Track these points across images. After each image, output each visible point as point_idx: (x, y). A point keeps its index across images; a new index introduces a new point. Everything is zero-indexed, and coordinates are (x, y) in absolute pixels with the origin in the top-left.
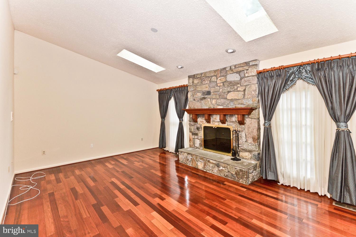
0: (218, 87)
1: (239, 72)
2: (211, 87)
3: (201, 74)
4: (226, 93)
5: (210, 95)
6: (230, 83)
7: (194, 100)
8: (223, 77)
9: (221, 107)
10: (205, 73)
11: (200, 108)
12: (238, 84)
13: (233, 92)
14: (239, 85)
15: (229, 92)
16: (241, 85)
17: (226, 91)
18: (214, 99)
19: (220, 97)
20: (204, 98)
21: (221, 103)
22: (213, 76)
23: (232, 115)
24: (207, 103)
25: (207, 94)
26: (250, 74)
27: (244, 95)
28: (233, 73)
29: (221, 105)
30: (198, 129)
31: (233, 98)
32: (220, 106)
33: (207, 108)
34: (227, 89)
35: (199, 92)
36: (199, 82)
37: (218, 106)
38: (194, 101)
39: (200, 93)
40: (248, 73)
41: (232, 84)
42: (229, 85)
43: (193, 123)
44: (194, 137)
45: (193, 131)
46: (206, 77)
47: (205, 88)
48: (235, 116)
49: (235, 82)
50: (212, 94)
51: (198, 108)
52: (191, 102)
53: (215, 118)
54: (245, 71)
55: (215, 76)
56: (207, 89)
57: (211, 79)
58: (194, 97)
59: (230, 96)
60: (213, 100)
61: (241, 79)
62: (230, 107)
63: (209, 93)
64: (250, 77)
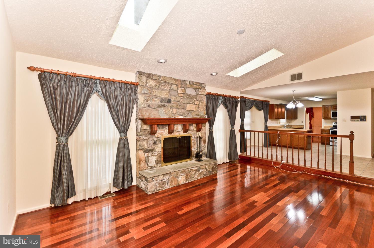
0: (179, 98)
1: (195, 89)
2: (172, 95)
3: (159, 76)
4: (186, 105)
5: (170, 103)
6: (189, 96)
7: (149, 106)
8: (184, 89)
9: (182, 117)
10: (165, 77)
11: (157, 117)
12: (195, 98)
13: (191, 104)
14: (195, 100)
15: (188, 103)
16: (197, 99)
17: (186, 102)
18: (175, 108)
19: (181, 107)
20: (164, 106)
21: (182, 113)
22: (174, 84)
23: (190, 125)
24: (167, 112)
25: (168, 102)
26: (202, 93)
27: (198, 108)
28: (191, 88)
29: (182, 114)
30: (155, 143)
31: (191, 109)
32: (180, 116)
33: (168, 117)
34: (186, 101)
35: (157, 97)
36: (157, 85)
37: (179, 116)
38: (148, 108)
39: (158, 99)
40: (201, 92)
41: (190, 97)
42: (188, 97)
43: (147, 137)
44: (148, 155)
45: (146, 147)
46: (166, 82)
47: (164, 95)
48: (193, 125)
49: (193, 96)
50: (172, 102)
51: (155, 117)
52: (144, 108)
53: (176, 128)
54: (199, 89)
55: (175, 84)
56: (167, 97)
57: (171, 86)
58: (148, 103)
59: (189, 107)
60: (173, 110)
61: (197, 94)
62: (189, 117)
63: (169, 101)
64: (202, 95)
